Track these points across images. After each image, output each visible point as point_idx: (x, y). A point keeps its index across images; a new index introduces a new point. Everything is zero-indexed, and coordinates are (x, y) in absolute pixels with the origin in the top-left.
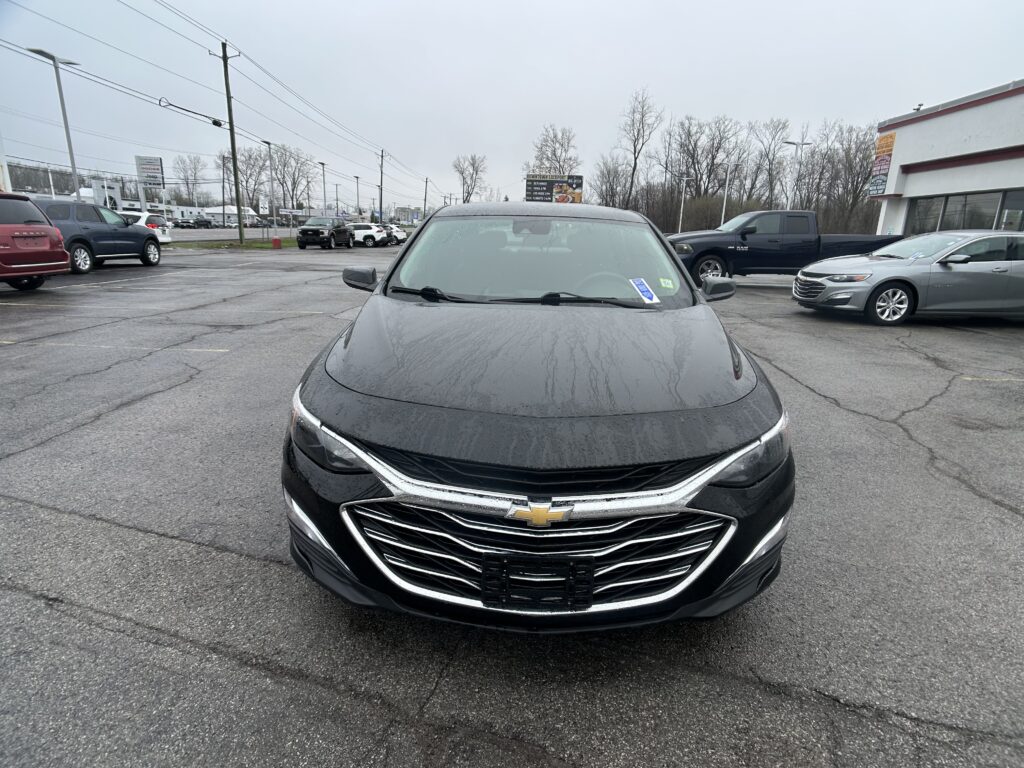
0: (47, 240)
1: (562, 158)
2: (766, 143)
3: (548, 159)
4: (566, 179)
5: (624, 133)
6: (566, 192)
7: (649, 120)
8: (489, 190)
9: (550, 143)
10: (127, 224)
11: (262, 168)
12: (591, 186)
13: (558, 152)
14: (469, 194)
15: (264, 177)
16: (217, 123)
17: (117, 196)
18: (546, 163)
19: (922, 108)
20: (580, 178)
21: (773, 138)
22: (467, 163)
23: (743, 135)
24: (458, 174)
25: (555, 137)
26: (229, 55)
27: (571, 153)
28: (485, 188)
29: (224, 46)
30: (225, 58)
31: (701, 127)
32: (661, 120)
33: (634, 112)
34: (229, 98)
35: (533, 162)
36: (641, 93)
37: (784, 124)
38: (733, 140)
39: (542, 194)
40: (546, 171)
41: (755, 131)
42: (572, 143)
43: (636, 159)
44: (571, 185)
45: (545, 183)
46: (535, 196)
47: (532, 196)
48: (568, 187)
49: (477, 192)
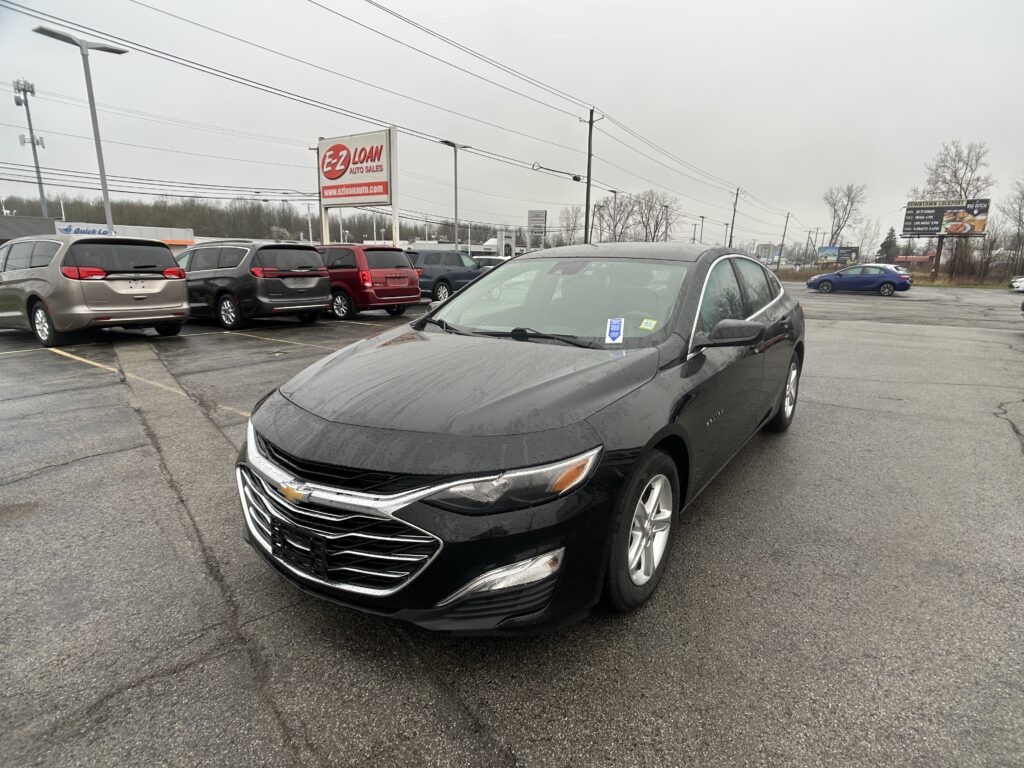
0: (407, 280)
1: (967, 179)
3: (945, 182)
4: (964, 204)
6: (962, 219)
9: (950, 163)
10: (479, 267)
11: (629, 214)
12: (1004, 211)
13: (961, 173)
14: (840, 227)
15: (630, 221)
16: (576, 179)
17: (512, 242)
18: (942, 187)
20: (987, 202)
22: (841, 194)
24: (828, 207)
25: (958, 155)
26: (594, 119)
27: (981, 172)
28: (861, 220)
29: (592, 112)
30: (591, 122)
34: (590, 155)
35: (923, 186)
39: (928, 223)
40: (940, 196)
42: (984, 159)
44: (970, 211)
45: (933, 211)
46: (917, 226)
47: (912, 226)
48: (966, 214)
49: (849, 226)
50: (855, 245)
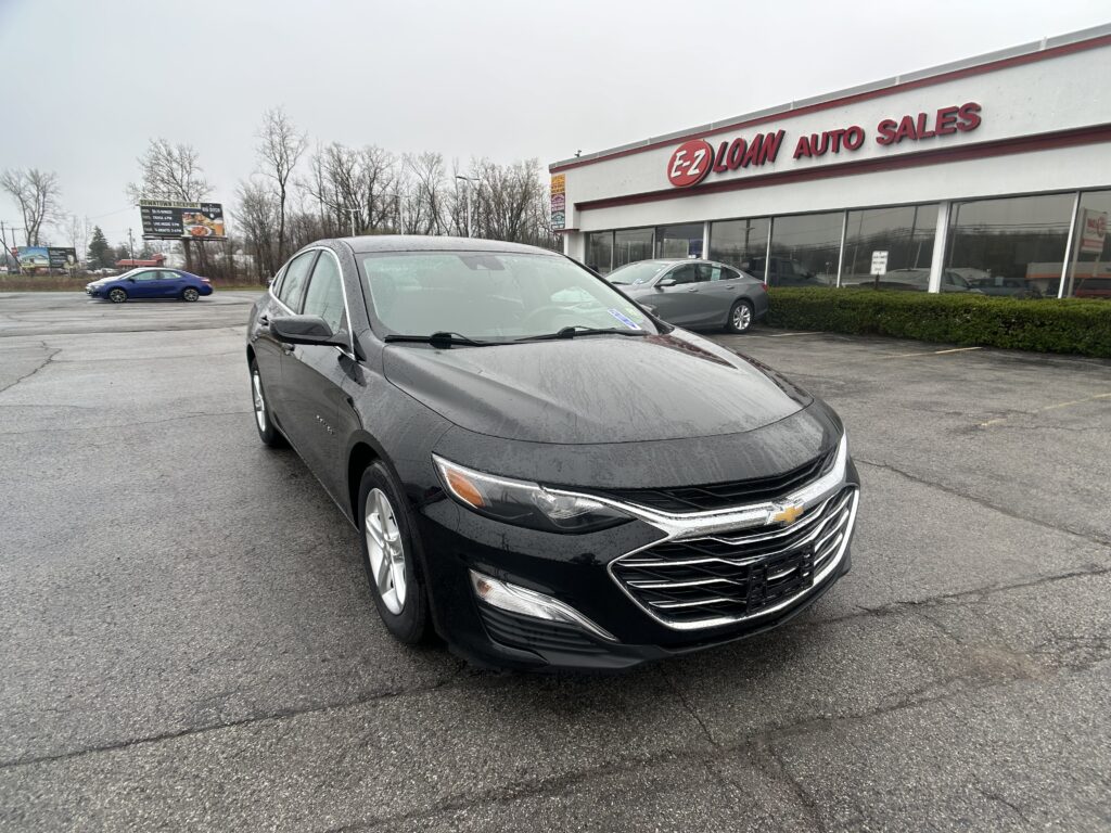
1: (185, 181)
2: (424, 177)
3: (163, 181)
4: (199, 207)
5: (264, 156)
6: (201, 222)
7: (293, 143)
8: (71, 219)
9: (163, 162)
12: (233, 216)
13: (178, 174)
14: (36, 223)
18: (161, 186)
19: (581, 155)
20: (218, 206)
21: (430, 172)
22: (24, 180)
23: (398, 165)
24: (10, 196)
25: (170, 154)
27: (197, 176)
28: (64, 216)
31: (352, 156)
32: (307, 145)
33: (271, 133)
35: (141, 184)
36: (276, 112)
37: (438, 158)
38: (388, 170)
39: (168, 224)
40: (163, 194)
41: (410, 163)
42: (196, 163)
43: (283, 186)
44: (207, 215)
45: (170, 212)
46: (158, 227)
47: (152, 226)
48: (203, 217)
49: (48, 221)
50: (67, 245)
